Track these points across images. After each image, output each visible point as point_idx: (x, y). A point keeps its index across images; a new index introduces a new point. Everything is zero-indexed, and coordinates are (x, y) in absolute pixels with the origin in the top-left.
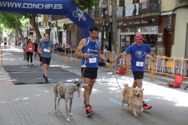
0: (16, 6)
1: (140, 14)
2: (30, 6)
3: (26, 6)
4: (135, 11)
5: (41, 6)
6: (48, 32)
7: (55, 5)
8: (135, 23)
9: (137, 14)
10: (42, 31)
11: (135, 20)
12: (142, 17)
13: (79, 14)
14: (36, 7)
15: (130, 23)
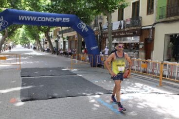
0: (32, 20)
1: (124, 28)
2: (43, 19)
3: (40, 19)
4: (120, 26)
5: (52, 20)
6: (57, 42)
7: (64, 18)
8: (121, 35)
9: (122, 28)
10: (53, 41)
11: (121, 32)
12: (126, 30)
13: (82, 26)
14: (48, 20)
15: (116, 35)
